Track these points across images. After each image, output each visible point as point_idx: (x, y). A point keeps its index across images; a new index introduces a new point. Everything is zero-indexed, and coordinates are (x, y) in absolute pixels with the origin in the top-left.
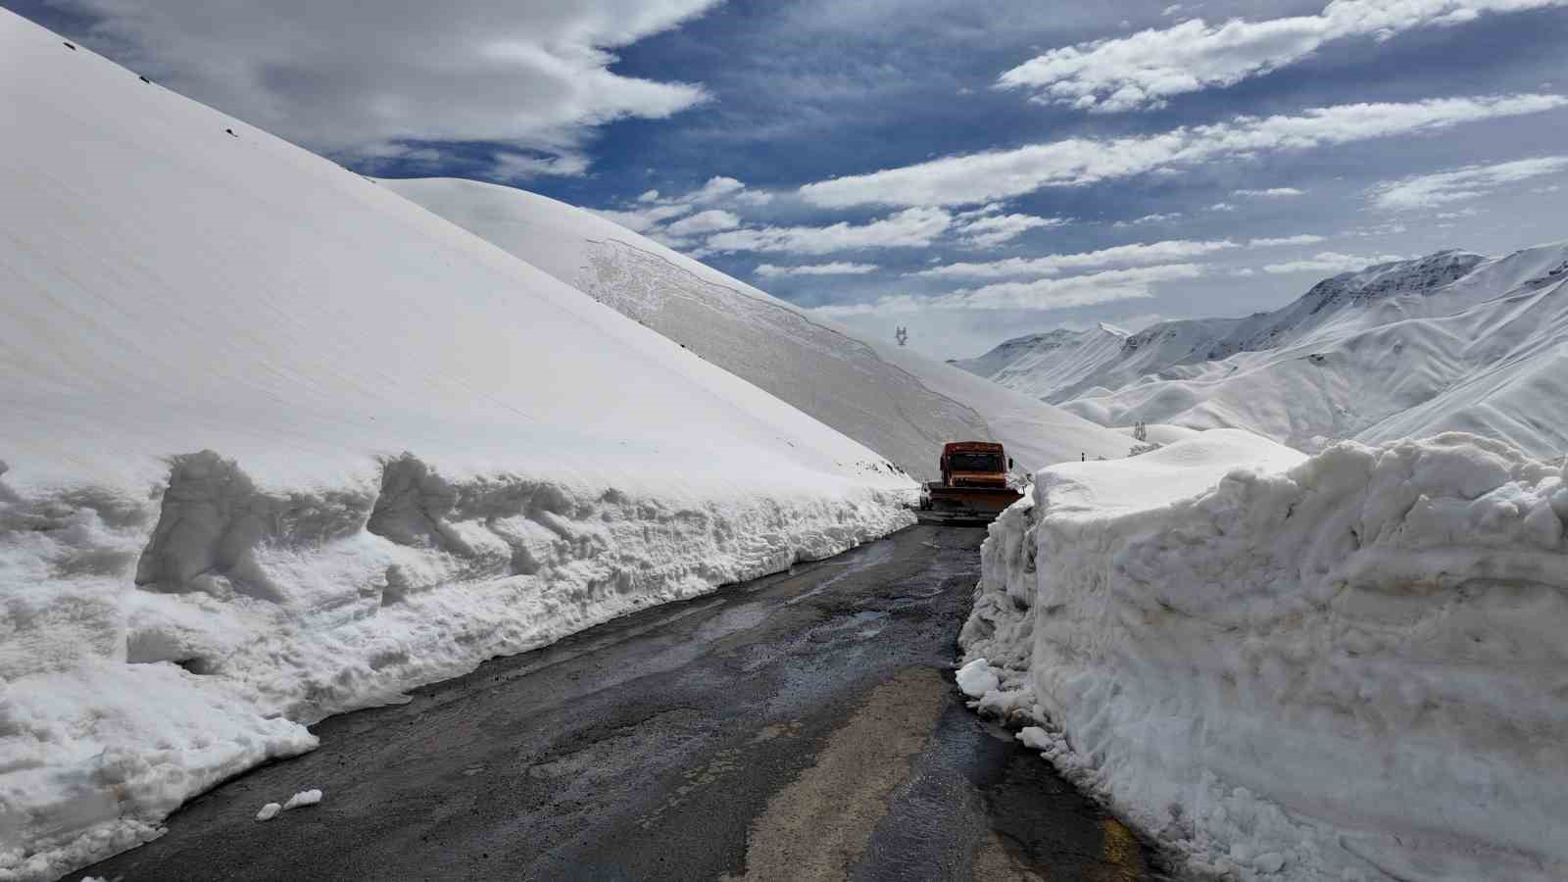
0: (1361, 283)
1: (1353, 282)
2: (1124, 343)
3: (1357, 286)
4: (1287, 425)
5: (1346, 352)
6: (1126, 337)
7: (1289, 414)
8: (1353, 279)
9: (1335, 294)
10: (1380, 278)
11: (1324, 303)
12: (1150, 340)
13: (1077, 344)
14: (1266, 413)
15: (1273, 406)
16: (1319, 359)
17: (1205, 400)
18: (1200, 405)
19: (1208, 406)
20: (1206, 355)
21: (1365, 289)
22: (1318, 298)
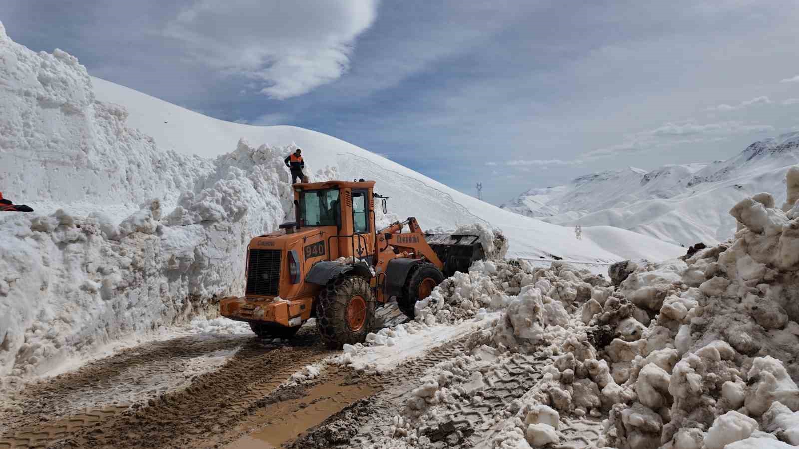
0: (775, 144)
1: (771, 143)
2: (643, 177)
3: (773, 145)
4: (718, 222)
5: (755, 183)
6: (644, 174)
7: (720, 216)
8: (771, 142)
9: (760, 150)
10: (787, 141)
11: (754, 155)
12: (656, 176)
13: (618, 177)
14: (707, 216)
15: (712, 212)
16: (739, 187)
17: (674, 209)
18: (671, 212)
19: (675, 212)
20: (687, 184)
21: (778, 147)
22: (752, 152)
